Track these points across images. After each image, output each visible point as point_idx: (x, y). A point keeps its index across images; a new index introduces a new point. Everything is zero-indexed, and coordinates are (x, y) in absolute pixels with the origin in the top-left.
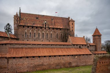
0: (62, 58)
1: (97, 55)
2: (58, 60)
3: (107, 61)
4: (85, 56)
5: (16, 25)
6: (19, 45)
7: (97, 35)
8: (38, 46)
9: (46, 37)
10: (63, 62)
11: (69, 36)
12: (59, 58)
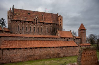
0: (51, 50)
1: (82, 47)
2: (47, 51)
3: (90, 52)
4: (71, 47)
5: (9, 19)
6: (12, 38)
7: (82, 30)
8: (30, 38)
9: (37, 31)
10: (52, 52)
11: (58, 30)
12: (49, 49)
